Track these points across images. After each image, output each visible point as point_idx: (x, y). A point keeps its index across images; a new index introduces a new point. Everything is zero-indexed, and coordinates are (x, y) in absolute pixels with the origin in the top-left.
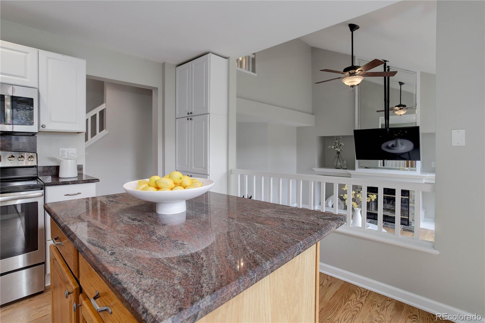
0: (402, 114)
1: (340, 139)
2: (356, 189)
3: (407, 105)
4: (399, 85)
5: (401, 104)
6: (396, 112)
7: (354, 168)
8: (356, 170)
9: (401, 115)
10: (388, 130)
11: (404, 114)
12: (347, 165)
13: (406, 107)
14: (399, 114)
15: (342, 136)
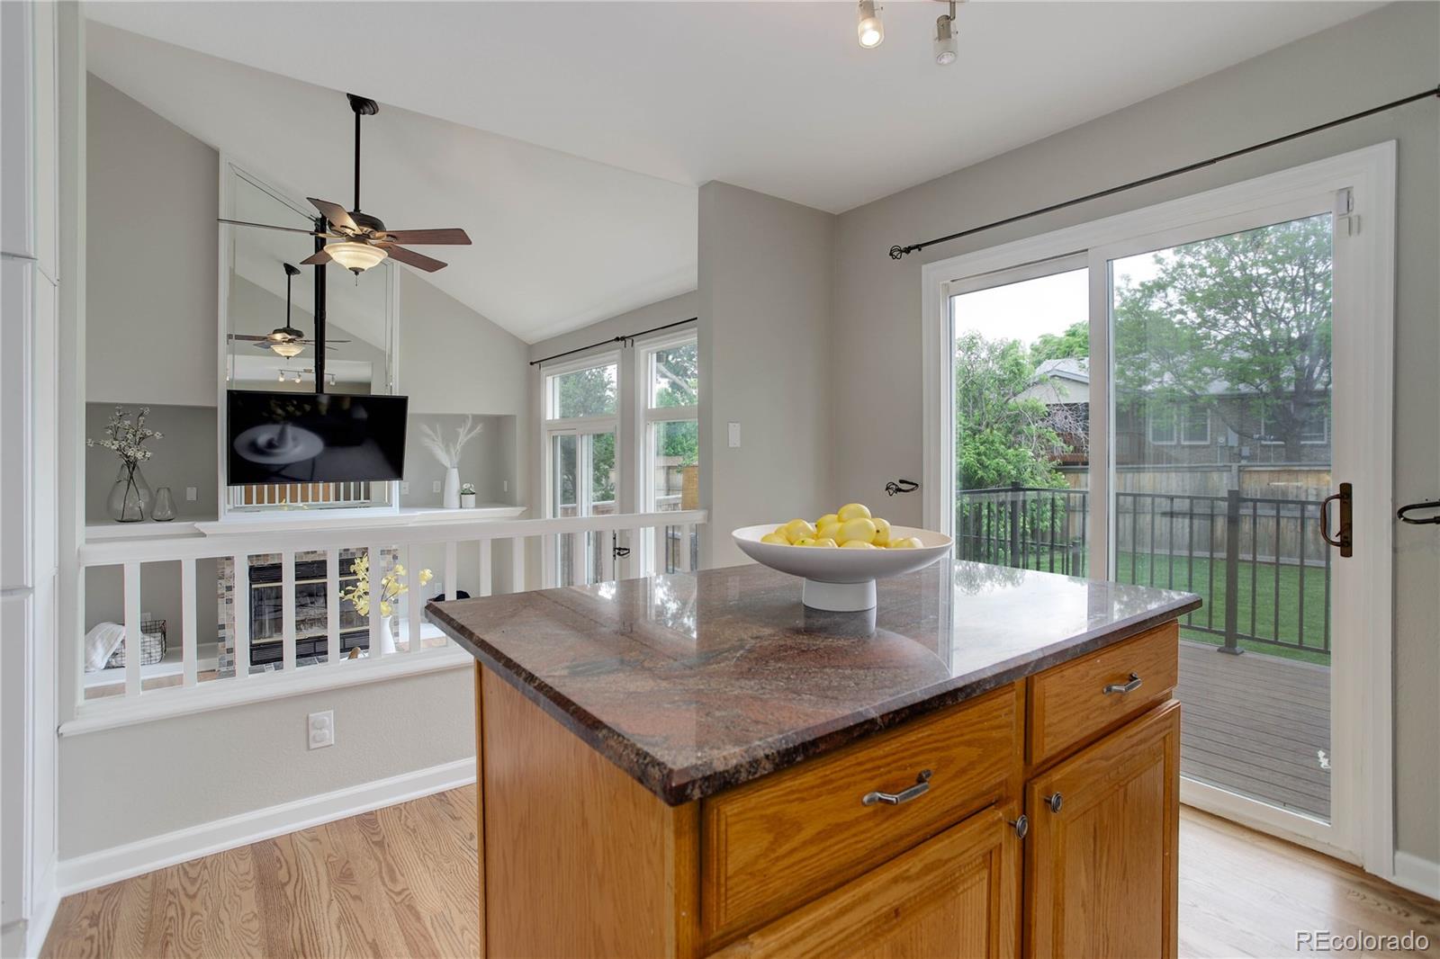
0: (293, 355)
1: (141, 415)
2: (220, 581)
3: (304, 333)
4: (285, 272)
5: (288, 326)
6: (278, 349)
7: (212, 514)
8: (220, 520)
9: (288, 357)
10: (324, 400)
11: (296, 356)
12: (173, 507)
13: (304, 338)
14: (283, 355)
15: (151, 406)
